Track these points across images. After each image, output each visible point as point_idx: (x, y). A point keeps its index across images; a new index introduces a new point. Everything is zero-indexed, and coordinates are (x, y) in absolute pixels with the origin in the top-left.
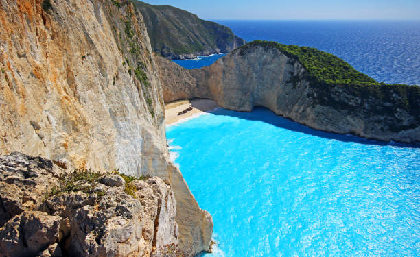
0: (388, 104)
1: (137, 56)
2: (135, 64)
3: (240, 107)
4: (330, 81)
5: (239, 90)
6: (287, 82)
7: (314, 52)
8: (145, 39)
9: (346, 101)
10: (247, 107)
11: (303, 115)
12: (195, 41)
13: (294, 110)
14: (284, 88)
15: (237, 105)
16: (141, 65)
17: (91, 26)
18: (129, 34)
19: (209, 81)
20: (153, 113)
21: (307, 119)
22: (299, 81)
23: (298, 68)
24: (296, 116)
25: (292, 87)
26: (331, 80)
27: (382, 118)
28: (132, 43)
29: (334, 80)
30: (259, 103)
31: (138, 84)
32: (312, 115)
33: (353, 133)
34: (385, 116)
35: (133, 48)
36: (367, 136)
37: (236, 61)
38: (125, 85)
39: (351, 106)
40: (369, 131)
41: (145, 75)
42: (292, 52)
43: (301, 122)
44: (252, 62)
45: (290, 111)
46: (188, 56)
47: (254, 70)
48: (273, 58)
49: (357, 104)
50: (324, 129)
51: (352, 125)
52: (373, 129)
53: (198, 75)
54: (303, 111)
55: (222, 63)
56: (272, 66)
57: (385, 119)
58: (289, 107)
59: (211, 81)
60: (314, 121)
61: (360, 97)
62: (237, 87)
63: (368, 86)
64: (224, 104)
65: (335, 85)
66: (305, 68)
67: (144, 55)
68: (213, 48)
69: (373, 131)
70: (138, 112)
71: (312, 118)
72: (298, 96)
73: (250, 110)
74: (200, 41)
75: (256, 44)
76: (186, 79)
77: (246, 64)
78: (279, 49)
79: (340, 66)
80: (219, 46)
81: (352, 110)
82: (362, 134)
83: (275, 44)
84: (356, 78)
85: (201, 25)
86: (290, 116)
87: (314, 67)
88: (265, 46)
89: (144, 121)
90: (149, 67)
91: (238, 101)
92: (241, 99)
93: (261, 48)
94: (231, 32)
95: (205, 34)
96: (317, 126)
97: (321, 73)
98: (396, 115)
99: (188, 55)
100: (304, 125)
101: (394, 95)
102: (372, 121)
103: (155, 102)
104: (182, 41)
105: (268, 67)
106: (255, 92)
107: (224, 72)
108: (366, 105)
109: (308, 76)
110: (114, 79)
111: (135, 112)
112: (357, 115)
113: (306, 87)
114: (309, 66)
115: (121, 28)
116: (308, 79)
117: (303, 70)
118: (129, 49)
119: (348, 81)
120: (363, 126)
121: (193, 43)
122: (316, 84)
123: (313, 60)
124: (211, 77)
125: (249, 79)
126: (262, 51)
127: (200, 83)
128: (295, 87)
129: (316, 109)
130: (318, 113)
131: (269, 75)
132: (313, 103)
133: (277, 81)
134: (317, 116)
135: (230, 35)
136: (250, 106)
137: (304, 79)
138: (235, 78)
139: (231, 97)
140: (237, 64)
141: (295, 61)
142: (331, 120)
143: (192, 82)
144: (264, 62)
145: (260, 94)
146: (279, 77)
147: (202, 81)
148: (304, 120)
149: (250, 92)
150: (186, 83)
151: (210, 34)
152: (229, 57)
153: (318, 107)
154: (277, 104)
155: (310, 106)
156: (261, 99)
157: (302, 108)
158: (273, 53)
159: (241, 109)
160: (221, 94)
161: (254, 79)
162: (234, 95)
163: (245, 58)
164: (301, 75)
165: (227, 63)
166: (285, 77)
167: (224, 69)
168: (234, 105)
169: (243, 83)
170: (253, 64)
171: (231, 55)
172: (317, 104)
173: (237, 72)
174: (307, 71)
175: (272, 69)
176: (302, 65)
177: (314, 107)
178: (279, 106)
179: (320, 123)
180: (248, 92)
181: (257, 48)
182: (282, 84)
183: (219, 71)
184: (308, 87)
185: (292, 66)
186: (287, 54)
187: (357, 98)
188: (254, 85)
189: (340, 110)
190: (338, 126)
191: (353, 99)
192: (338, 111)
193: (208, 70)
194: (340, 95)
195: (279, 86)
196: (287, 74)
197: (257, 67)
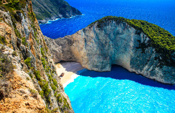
3: (102, 68)
5: (99, 55)
6: (137, 48)
10: (108, 68)
11: (153, 73)
12: (44, 10)
13: (145, 69)
14: (135, 52)
19: (72, 47)
21: (156, 76)
22: (146, 47)
23: (143, 38)
24: (147, 74)
25: (141, 51)
30: (116, 64)
32: (161, 73)
37: (95, 32)
43: (152, 78)
44: (108, 32)
45: (141, 70)
47: (110, 39)
48: (124, 29)
54: (152, 70)
55: (83, 34)
56: (124, 36)
58: (140, 67)
60: (162, 77)
62: (98, 52)
64: (89, 67)
65: (173, 51)
66: (149, 37)
68: (57, 15)
71: (161, 76)
72: (147, 58)
73: (110, 70)
74: (48, 10)
77: (103, 34)
78: (127, 22)
80: (61, 13)
83: (124, 19)
86: (142, 73)
87: (155, 37)
88: (117, 20)
91: (100, 64)
92: (103, 63)
93: (114, 22)
94: (68, 4)
95: (51, 6)
97: (161, 41)
100: (154, 80)
104: (36, 11)
105: (121, 36)
106: (113, 56)
109: (152, 43)
113: (153, 52)
114: (151, 36)
116: (154, 46)
117: (148, 39)
121: (44, 12)
122: (160, 50)
123: (151, 31)
124: (73, 44)
125: (107, 46)
126: (115, 24)
127: (65, 49)
128: (143, 52)
129: (163, 69)
130: (165, 72)
131: (122, 42)
132: (160, 65)
133: (129, 47)
134: (165, 74)
135: (68, 6)
136: (110, 66)
137: (150, 46)
138: (96, 45)
139: (94, 61)
140: (96, 35)
141: (140, 32)
142: (174, 76)
143: (58, 49)
144: (117, 33)
145: (116, 57)
146: (129, 44)
147: (66, 47)
148: (153, 77)
149: (109, 56)
150: (53, 51)
151: (54, 5)
152: (89, 29)
153: (165, 67)
154: (130, 64)
155: (158, 67)
156: (117, 60)
157: (151, 68)
158: (123, 26)
159: (104, 70)
160: (85, 59)
161: (111, 46)
162: (96, 60)
163: (102, 30)
164: (147, 43)
165: (87, 34)
166: (135, 44)
167: (85, 39)
168: (97, 68)
169: (102, 49)
170: (109, 35)
171: (90, 28)
172: (163, 65)
173: (97, 40)
174: (151, 40)
175: (124, 38)
176: (146, 35)
177: (161, 67)
178: (133, 66)
179: (167, 79)
180: (108, 56)
181: (111, 22)
182: (133, 49)
183: (81, 40)
184: (155, 52)
185: (139, 36)
186: (135, 27)
188: (112, 51)
193: (70, 39)
195: (131, 51)
196: (136, 42)
197: (112, 37)
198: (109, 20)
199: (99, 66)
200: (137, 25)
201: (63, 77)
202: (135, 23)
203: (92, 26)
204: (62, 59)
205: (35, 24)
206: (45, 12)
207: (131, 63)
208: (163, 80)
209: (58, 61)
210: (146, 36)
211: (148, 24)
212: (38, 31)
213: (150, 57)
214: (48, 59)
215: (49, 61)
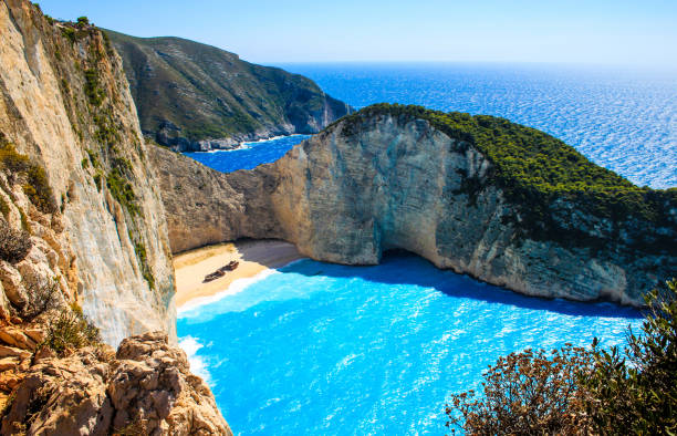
0: (664, 231)
1: (111, 145)
2: (107, 165)
4: (544, 187)
5: (345, 214)
6: (456, 192)
7: (505, 126)
8: (128, 107)
9: (584, 228)
10: (369, 255)
11: (499, 266)
12: (233, 109)
13: (476, 254)
14: (450, 206)
15: (346, 250)
16: (120, 167)
17: (17, 81)
18: (92, 97)
19: (276, 197)
20: (149, 278)
21: (507, 273)
22: (481, 188)
23: (475, 162)
24: (484, 268)
25: (467, 202)
26: (548, 185)
27: (658, 261)
28: (99, 116)
29: (553, 183)
30: (398, 243)
31: (116, 209)
32: (518, 264)
33: (605, 297)
34: (663, 257)
35: (103, 130)
36: (634, 302)
37: (336, 149)
38: (87, 213)
39: (595, 237)
40: (636, 291)
41: (129, 188)
42: (458, 126)
43: (496, 280)
44: (372, 149)
45: (468, 259)
46: (222, 143)
47: (378, 168)
48: (419, 140)
49: (606, 233)
50: (545, 292)
51: (602, 280)
52: (643, 286)
53: (247, 185)
54: (498, 256)
55: (303, 155)
56: (419, 158)
57: (664, 262)
58: (466, 248)
59: (281, 199)
60: (523, 276)
61: (609, 219)
62: (342, 207)
63: (621, 195)
64: (313, 251)
65: (556, 195)
66: (490, 159)
67: (127, 143)
68: (276, 124)
69: (645, 290)
70: (118, 278)
71: (519, 271)
72: (482, 222)
73: (376, 261)
74: (246, 108)
75: (378, 111)
76: (218, 194)
77: (358, 155)
78: (430, 120)
79: (561, 154)
80: (291, 118)
81: (600, 249)
82: (625, 298)
83: (421, 111)
84: (595, 178)
85: (247, 75)
86: (470, 267)
87: (510, 158)
88: (399, 115)
89: (131, 298)
90: (138, 170)
91: (344, 241)
92: (353, 237)
93: (390, 120)
94: (317, 88)
96: (529, 288)
97: (525, 170)
99: (218, 141)
100: (503, 286)
101: (672, 212)
102: (639, 269)
103: (153, 253)
104: (206, 110)
105: (411, 159)
106: (386, 218)
107: (309, 176)
108: (624, 236)
109: (499, 176)
110: (63, 199)
111: (110, 279)
112: (609, 259)
113: (498, 201)
114: (498, 156)
115: (77, 83)
116: (501, 183)
117: (485, 164)
118: (93, 129)
119: (582, 186)
120: (624, 279)
121: (231, 114)
122: (518, 194)
124: (279, 188)
125: (368, 189)
126: (392, 126)
127: (255, 204)
128: (473, 202)
129: (524, 249)
130: (530, 258)
131: (412, 177)
132: (517, 237)
133: (433, 190)
134: (529, 265)
135: (315, 94)
136: (375, 250)
137: (490, 184)
138: (336, 188)
139: (330, 231)
140: (339, 157)
141: (467, 146)
142: (558, 273)
143: (234, 201)
144: (399, 150)
145: (397, 224)
146: (435, 181)
147: (257, 197)
148: (500, 277)
149: (373, 220)
150: (219, 204)
152: (319, 142)
153: (529, 245)
154: (437, 243)
155: (509, 244)
156: (400, 233)
157: (494, 249)
158: (418, 130)
159: (356, 260)
160: (306, 228)
161: (380, 189)
162: (336, 229)
163: (355, 142)
164: (484, 176)
165: (314, 155)
166: (450, 181)
167: (308, 169)
168: (337, 252)
169: (354, 197)
170: (374, 156)
171: (323, 138)
172: (524, 238)
173: (340, 174)
174: (495, 167)
175: (419, 165)
176: (482, 153)
177: (519, 245)
178: (443, 248)
179: (537, 281)
180: (368, 220)
181: (380, 119)
182: (444, 196)
183: (298, 174)
184: (502, 202)
185: (461, 157)
186: (449, 132)
187: (605, 221)
188: (382, 202)
189: (575, 249)
190: (576, 284)
191: (596, 223)
192: (572, 251)
193: (270, 173)
194: (569, 216)
195: (439, 201)
196: (454, 174)
197: (386, 161)
198: (376, 113)
199: (342, 247)
202: (457, 121)
203: (328, 134)
204: (246, 233)
206: (236, 114)
207: (439, 240)
208: (527, 283)
210: (482, 156)
213: (489, 218)
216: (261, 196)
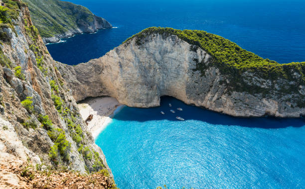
0: (292, 83)
5: (142, 84)
6: (194, 70)
9: (258, 84)
10: (156, 102)
11: (218, 102)
13: (207, 98)
14: (192, 76)
15: (145, 101)
19: (102, 77)
21: (224, 107)
22: (206, 68)
23: (201, 55)
24: (211, 104)
25: (200, 74)
27: (291, 96)
30: (167, 94)
32: (229, 103)
36: (282, 115)
37: (132, 51)
39: (264, 88)
40: (282, 110)
43: (218, 109)
44: (151, 51)
45: (202, 100)
46: (51, 40)
47: (155, 60)
48: (174, 45)
49: (269, 86)
51: (267, 107)
52: (285, 108)
54: (218, 99)
55: (116, 55)
56: (174, 55)
57: (293, 97)
58: (201, 95)
59: (105, 77)
60: (232, 108)
61: (270, 80)
62: (140, 81)
63: (273, 68)
65: (245, 70)
69: (286, 110)
71: (230, 106)
72: (209, 84)
73: (159, 104)
74: (59, 21)
76: (72, 78)
77: (145, 54)
78: (178, 35)
80: (80, 26)
81: (266, 93)
82: (277, 114)
83: (173, 31)
86: (204, 104)
87: (217, 52)
88: (162, 34)
91: (144, 97)
92: (147, 94)
93: (159, 36)
95: (63, 15)
96: (235, 113)
97: (226, 58)
98: (300, 92)
100: (221, 113)
101: (295, 74)
102: (283, 101)
104: (39, 23)
105: (170, 55)
106: (161, 83)
107: (121, 66)
108: (276, 86)
109: (215, 61)
112: (271, 98)
113: (217, 74)
114: (213, 52)
116: (217, 65)
117: (208, 56)
120: (277, 105)
122: (225, 69)
123: (212, 45)
124: (103, 72)
125: (152, 71)
126: (160, 39)
127: (92, 80)
128: (203, 74)
129: (232, 96)
130: (235, 100)
131: (172, 63)
132: (228, 91)
133: (182, 70)
135: (89, 15)
136: (158, 99)
137: (212, 66)
138: (136, 71)
139: (136, 93)
140: (136, 56)
141: (197, 47)
142: (248, 105)
144: (164, 51)
145: (166, 85)
146: (183, 65)
147: (92, 77)
148: (220, 108)
149: (156, 85)
150: (73, 83)
151: (67, 14)
152: (124, 48)
153: (235, 94)
154: (187, 94)
155: (225, 94)
156: (167, 90)
157: (216, 96)
158: (173, 41)
159: (150, 105)
160: (122, 91)
161: (158, 70)
162: (139, 91)
163: (143, 48)
164: (207, 62)
165: (122, 55)
166: (191, 65)
167: (119, 62)
168: (140, 102)
169: (146, 76)
170: (153, 54)
171: (125, 46)
172: (232, 91)
173: (137, 64)
174: (213, 58)
175: (174, 58)
177: (230, 94)
178: (190, 96)
180: (154, 85)
181: (154, 36)
182: (188, 72)
183: (114, 65)
184: (219, 74)
185: (195, 53)
186: (188, 41)
187: (268, 81)
188: (159, 76)
189: (256, 94)
190: (256, 110)
191: (264, 82)
192: (254, 95)
193: (97, 64)
194: (251, 79)
195: (186, 75)
196: (192, 61)
197: (158, 57)
198: (151, 32)
199: (142, 100)
200: (192, 38)
201: (92, 120)
202: (189, 35)
203: (128, 44)
204: (88, 95)
205: (38, 44)
206: (53, 24)
207: (187, 92)
208: (234, 111)
209: (82, 98)
210: (205, 52)
211: (207, 35)
212: (44, 54)
213: (213, 82)
214: (66, 97)
215: (67, 100)
216: (94, 76)
